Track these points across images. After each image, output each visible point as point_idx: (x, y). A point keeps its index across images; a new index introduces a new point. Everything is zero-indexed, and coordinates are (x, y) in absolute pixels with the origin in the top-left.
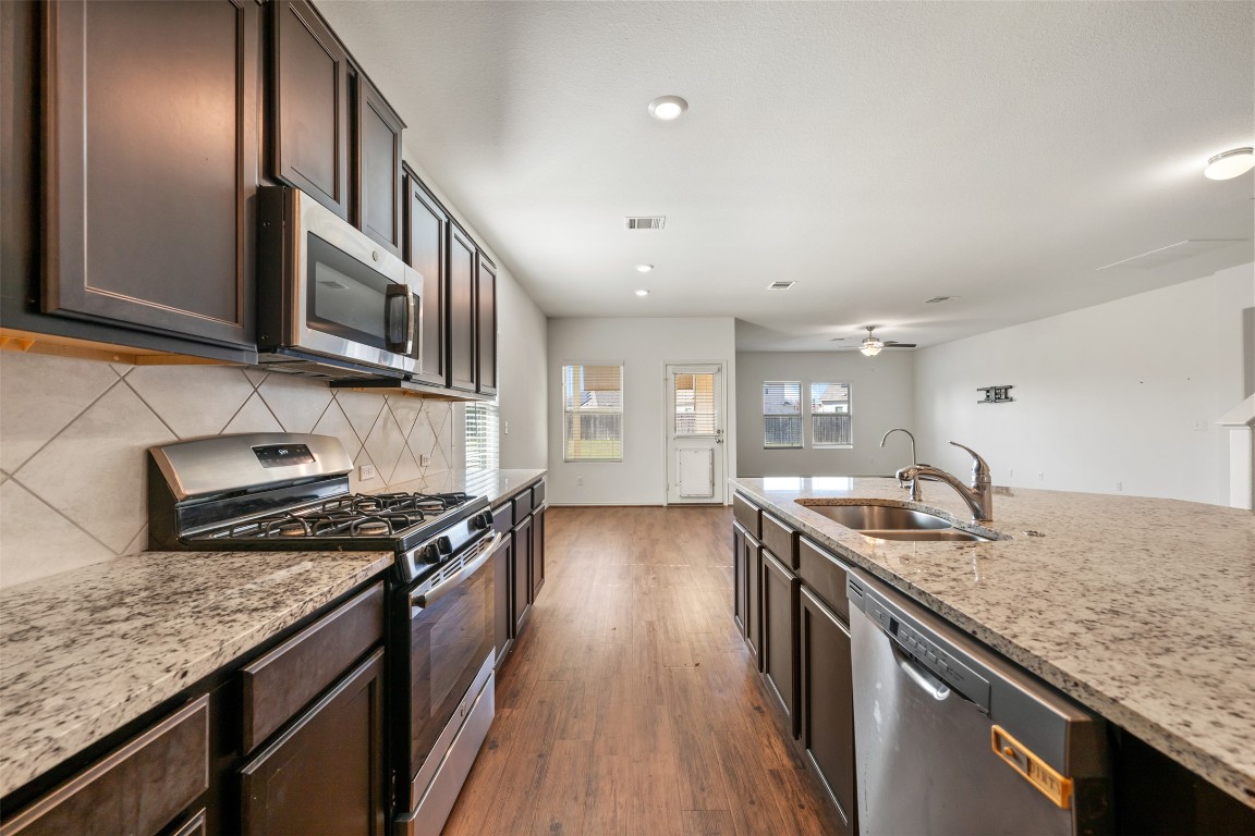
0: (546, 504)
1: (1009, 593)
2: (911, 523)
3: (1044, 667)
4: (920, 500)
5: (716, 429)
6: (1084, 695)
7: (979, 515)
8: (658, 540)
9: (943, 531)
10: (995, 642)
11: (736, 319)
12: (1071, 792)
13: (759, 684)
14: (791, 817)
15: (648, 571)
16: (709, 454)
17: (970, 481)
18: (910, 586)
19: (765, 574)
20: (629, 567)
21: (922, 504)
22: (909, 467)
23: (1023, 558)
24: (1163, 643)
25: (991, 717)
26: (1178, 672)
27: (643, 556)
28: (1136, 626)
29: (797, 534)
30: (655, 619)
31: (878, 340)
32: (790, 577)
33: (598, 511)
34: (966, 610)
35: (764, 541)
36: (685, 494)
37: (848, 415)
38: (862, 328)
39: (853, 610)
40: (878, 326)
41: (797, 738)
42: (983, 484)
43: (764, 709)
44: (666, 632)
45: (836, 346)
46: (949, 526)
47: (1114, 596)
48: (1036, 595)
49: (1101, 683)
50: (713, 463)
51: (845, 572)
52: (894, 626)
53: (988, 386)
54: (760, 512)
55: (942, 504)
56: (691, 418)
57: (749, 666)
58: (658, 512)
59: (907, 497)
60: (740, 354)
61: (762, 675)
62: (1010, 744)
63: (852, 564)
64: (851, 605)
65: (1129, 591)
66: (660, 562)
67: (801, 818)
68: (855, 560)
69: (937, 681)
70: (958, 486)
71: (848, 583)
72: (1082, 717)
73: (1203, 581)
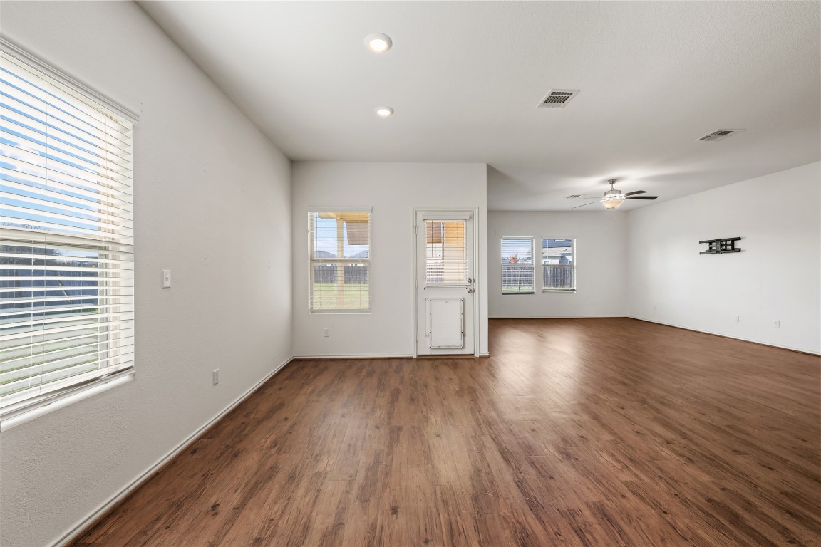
5: (468, 278)
11: (488, 165)
16: (459, 305)
31: (620, 192)
36: (435, 345)
38: (604, 182)
40: (620, 179)
50: (464, 314)
56: (440, 270)
58: (407, 365)
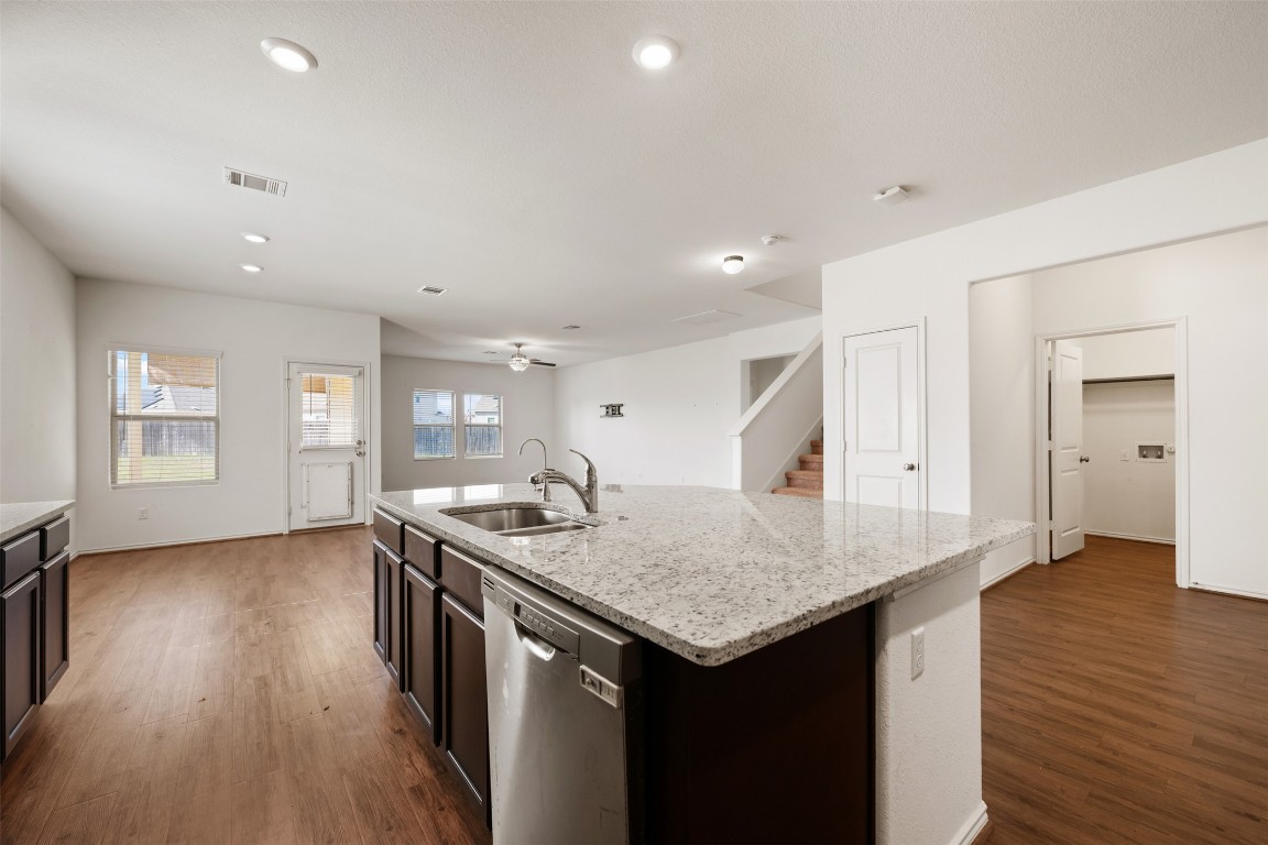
0: (71, 551)
1: (598, 564)
2: (542, 520)
3: (611, 613)
4: (549, 500)
5: (357, 439)
6: (630, 624)
7: (589, 508)
8: (274, 576)
9: (563, 525)
10: (584, 602)
11: (381, 318)
12: (622, 695)
13: (401, 706)
14: (431, 824)
15: (258, 616)
17: (583, 483)
18: (530, 572)
19: (407, 589)
20: (228, 617)
21: (552, 504)
22: (537, 471)
23: (612, 537)
24: (675, 580)
25: (580, 661)
26: (679, 595)
27: (250, 600)
28: (665, 572)
29: (439, 543)
30: (268, 671)
31: (525, 357)
32: (432, 587)
33: (176, 551)
34: (566, 582)
35: (407, 556)
36: (314, 516)
37: (499, 426)
38: (511, 344)
39: (488, 605)
40: (525, 344)
41: (438, 744)
42: (591, 485)
43: (406, 729)
44: (285, 683)
45: (487, 359)
46: (567, 520)
47: (659, 555)
48: (613, 562)
49: (639, 613)
50: (352, 479)
51: (480, 571)
52: (517, 608)
53: (607, 404)
54: (403, 526)
55: (564, 503)
56: (323, 427)
57: (390, 691)
58: (274, 543)
59: (538, 498)
60: (386, 357)
61: (404, 695)
62: (590, 675)
63: (486, 563)
64: (486, 600)
65: (666, 550)
66: (276, 602)
67: (441, 820)
68: (489, 558)
69: (545, 644)
70: (575, 486)
71: (483, 580)
72: (628, 640)
73: (704, 537)
